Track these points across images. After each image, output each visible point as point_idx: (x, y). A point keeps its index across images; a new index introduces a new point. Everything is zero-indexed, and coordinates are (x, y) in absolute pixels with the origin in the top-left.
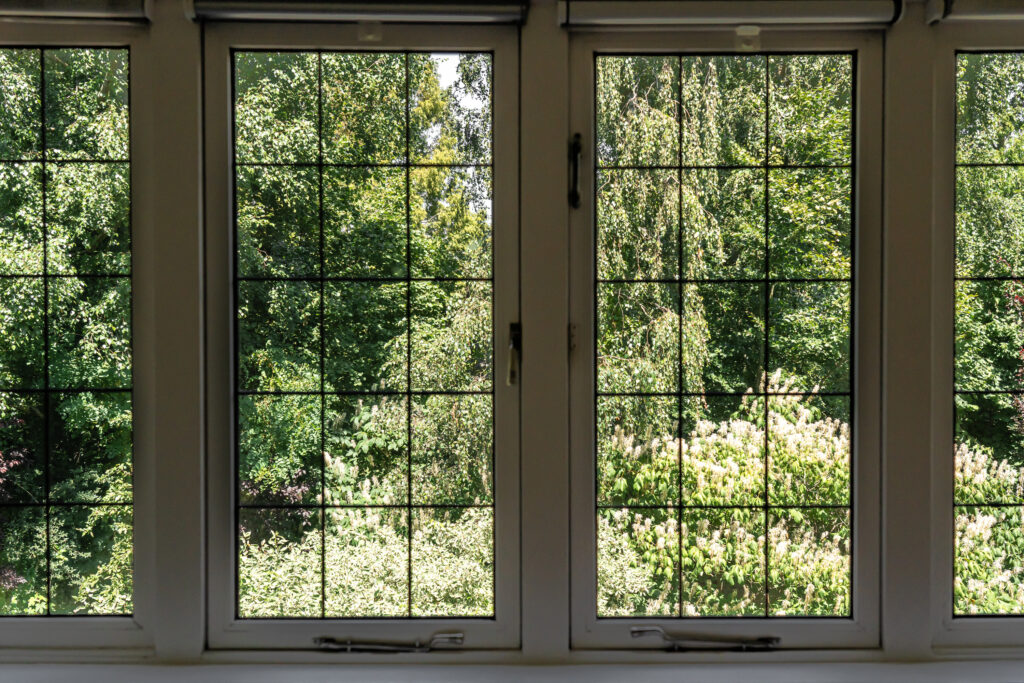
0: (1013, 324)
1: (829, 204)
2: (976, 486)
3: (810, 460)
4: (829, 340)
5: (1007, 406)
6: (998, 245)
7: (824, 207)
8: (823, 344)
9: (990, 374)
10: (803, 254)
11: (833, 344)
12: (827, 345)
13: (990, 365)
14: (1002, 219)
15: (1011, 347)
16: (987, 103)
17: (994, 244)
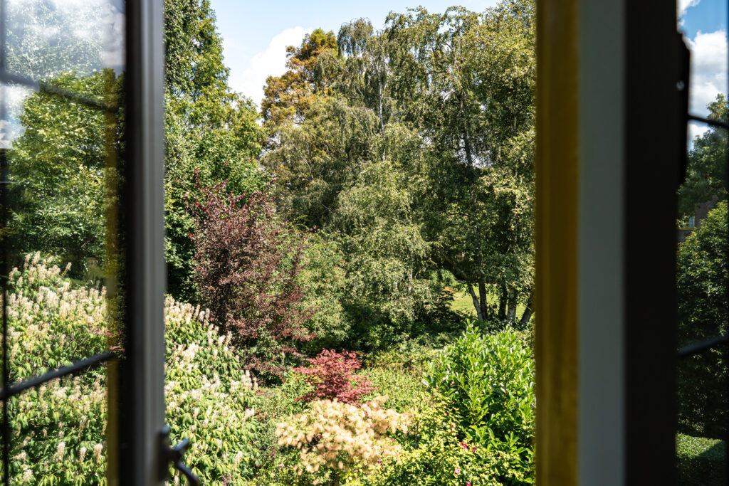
0: (183, 216)
1: (76, 130)
2: (188, 326)
3: (80, 323)
4: (76, 229)
5: (180, 267)
6: (174, 166)
7: (72, 133)
8: (72, 232)
9: (170, 247)
10: (53, 166)
11: (81, 231)
12: (75, 233)
13: (169, 241)
14: (175, 150)
15: (183, 230)
16: (173, 77)
17: (171, 166)
